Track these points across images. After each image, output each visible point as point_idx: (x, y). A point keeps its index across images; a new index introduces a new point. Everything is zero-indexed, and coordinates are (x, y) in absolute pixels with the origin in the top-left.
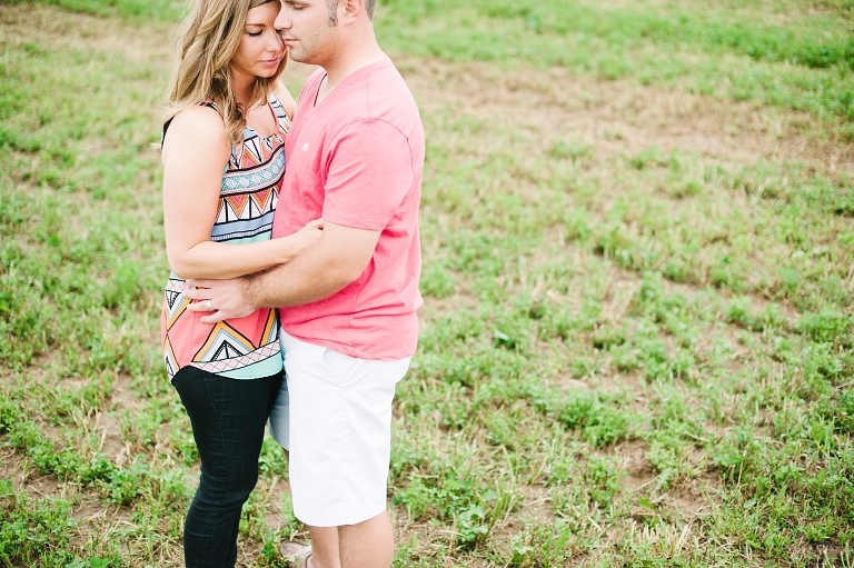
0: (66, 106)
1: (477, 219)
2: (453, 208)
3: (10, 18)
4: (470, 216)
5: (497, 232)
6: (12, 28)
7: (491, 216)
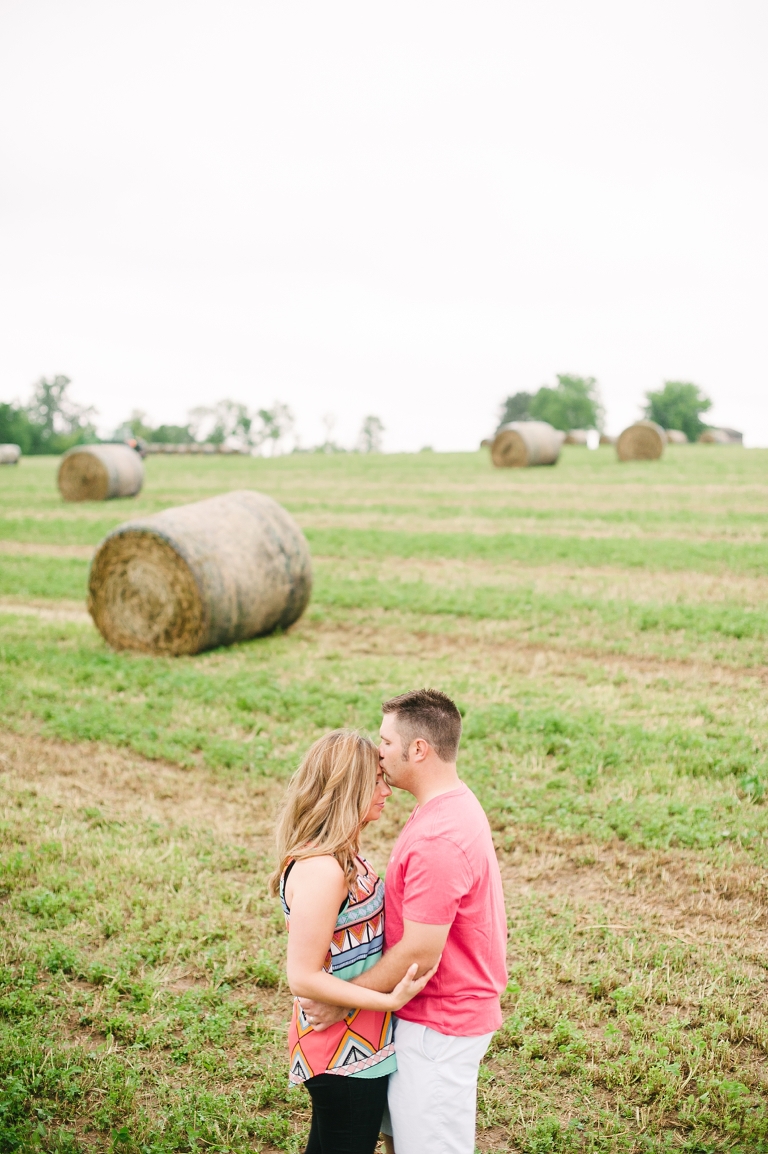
0: (138, 912)
1: (685, 1114)
2: (654, 1094)
3: (68, 767)
4: (677, 1109)
5: (714, 1137)
6: (68, 781)
7: (705, 1110)
